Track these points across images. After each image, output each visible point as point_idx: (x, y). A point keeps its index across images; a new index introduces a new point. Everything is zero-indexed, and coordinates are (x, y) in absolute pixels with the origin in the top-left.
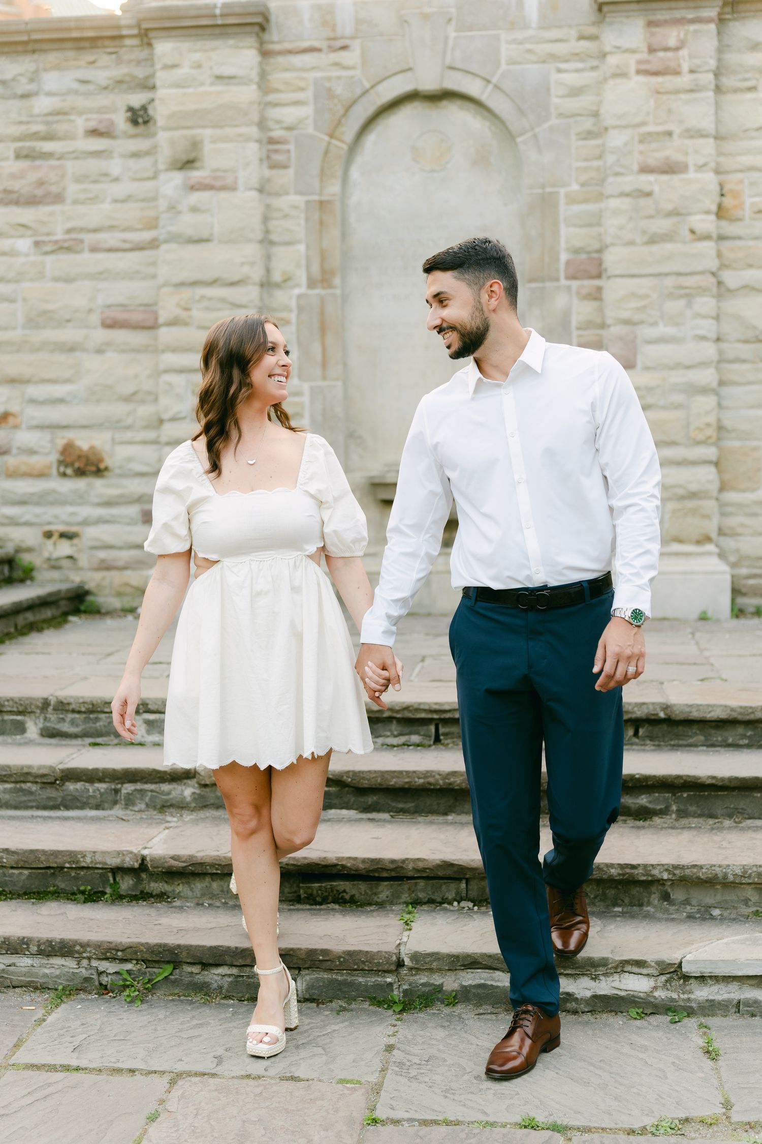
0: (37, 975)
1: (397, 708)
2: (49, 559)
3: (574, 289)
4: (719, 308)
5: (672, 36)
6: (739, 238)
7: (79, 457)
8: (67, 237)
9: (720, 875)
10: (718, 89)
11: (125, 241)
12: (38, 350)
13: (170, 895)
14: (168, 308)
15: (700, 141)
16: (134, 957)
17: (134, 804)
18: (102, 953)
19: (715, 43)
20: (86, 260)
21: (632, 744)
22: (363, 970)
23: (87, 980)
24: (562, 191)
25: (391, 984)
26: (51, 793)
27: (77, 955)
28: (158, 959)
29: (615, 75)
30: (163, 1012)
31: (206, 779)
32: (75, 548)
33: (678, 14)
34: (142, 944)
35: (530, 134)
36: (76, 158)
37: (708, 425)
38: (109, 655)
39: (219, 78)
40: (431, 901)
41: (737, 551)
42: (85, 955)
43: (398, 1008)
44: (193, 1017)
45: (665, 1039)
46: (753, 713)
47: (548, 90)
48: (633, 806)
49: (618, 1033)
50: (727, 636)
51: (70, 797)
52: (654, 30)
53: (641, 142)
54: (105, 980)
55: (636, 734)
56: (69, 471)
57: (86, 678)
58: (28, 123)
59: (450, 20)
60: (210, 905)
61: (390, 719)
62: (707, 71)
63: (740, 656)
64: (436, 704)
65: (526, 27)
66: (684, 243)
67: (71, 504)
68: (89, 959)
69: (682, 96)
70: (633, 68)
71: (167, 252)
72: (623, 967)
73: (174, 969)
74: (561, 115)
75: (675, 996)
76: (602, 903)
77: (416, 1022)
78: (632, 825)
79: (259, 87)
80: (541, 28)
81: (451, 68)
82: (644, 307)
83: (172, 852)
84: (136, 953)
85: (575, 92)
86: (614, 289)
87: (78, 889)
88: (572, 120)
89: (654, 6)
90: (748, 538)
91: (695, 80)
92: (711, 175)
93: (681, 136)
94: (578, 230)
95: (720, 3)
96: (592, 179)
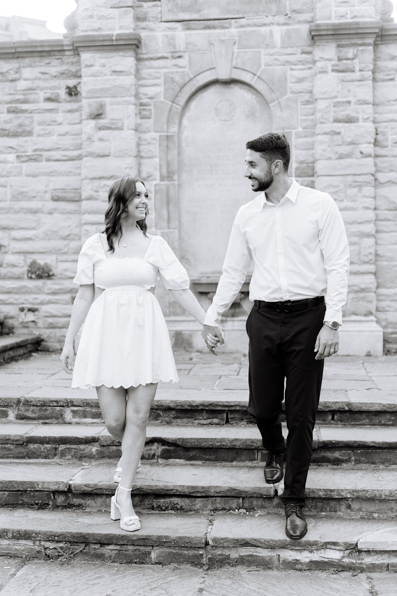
0: (11, 549)
1: (206, 404)
2: (22, 323)
4: (375, 192)
5: (350, 52)
6: (386, 156)
7: (39, 269)
8: (34, 153)
9: (378, 495)
10: (374, 80)
11: (64, 156)
12: (18, 212)
13: (84, 505)
14: (86, 191)
15: (366, 106)
16: (64, 540)
17: (65, 456)
18: (47, 538)
19: (372, 56)
20: (43, 166)
21: (331, 424)
22: (187, 547)
23: (39, 552)
24: (294, 131)
25: (202, 555)
26: (21, 450)
27: (33, 539)
28: (77, 541)
29: (321, 72)
30: (79, 570)
31: (104, 442)
32: (36, 317)
33: (353, 41)
34: (68, 533)
35: (276, 102)
36: (39, 113)
37: (370, 253)
38: (53, 374)
39: (115, 72)
40: (224, 509)
41: (386, 319)
42: (37, 539)
43: (206, 567)
44: (96, 573)
45: (349, 585)
46: (395, 407)
47: (286, 79)
48: (331, 457)
49: (324, 581)
50: (381, 365)
51: (31, 452)
52: (341, 49)
53: (334, 106)
54: (48, 552)
55: (333, 419)
56: (33, 276)
57: (41, 387)
58: (14, 94)
59: (235, 43)
60: (105, 511)
61: (202, 410)
62: (368, 71)
63: (388, 376)
64: (227, 402)
65: (274, 47)
66: (357, 158)
67: (34, 293)
68: (40, 541)
69: (356, 83)
70: (330, 69)
71: (86, 162)
72: (326, 546)
73: (86, 546)
74: (292, 92)
75: (354, 561)
76: (315, 510)
77: (215, 576)
78: (331, 468)
79: (135, 77)
80: (282, 48)
81: (235, 68)
82: (337, 192)
83: (85, 483)
84: (65, 537)
85: (300, 80)
86: (320, 182)
87: (35, 502)
88: (298, 95)
89: (341, 37)
90: (392, 313)
91: (362, 75)
92: (371, 124)
93: (355, 103)
94: (301, 152)
95: (375, 36)
96: (309, 125)
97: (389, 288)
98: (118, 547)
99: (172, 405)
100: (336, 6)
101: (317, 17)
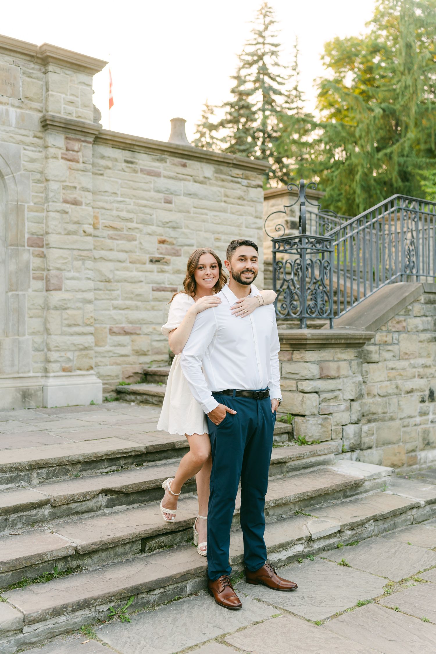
0: (69, 625)
3: (31, 251)
4: (94, 266)
5: (76, 146)
6: (98, 237)
10: (93, 172)
13: (82, 566)
15: (87, 193)
16: (118, 597)
18: (104, 600)
19: (92, 153)
23: (94, 618)
24: (26, 205)
27: (90, 606)
29: (52, 157)
33: (78, 137)
34: (124, 589)
35: (11, 176)
37: (92, 317)
41: (101, 373)
42: (95, 604)
47: (20, 157)
52: (68, 141)
53: (63, 189)
54: (100, 616)
61: (103, 460)
62: (89, 164)
64: (125, 449)
65: (11, 126)
66: (81, 236)
69: (80, 172)
70: (60, 156)
72: (296, 542)
73: (136, 598)
74: (26, 170)
75: (310, 549)
80: (16, 128)
82: (66, 263)
83: (92, 542)
84: (121, 595)
85: (32, 161)
86: (53, 254)
87: (40, 576)
88: (31, 173)
89: (69, 131)
90: (102, 367)
91: (85, 167)
92: (90, 209)
93: (79, 189)
94: (33, 224)
95: (94, 136)
96: (39, 201)
97: (100, 346)
98: (162, 590)
99: (81, 459)
100: (64, 104)
101: (50, 109)
